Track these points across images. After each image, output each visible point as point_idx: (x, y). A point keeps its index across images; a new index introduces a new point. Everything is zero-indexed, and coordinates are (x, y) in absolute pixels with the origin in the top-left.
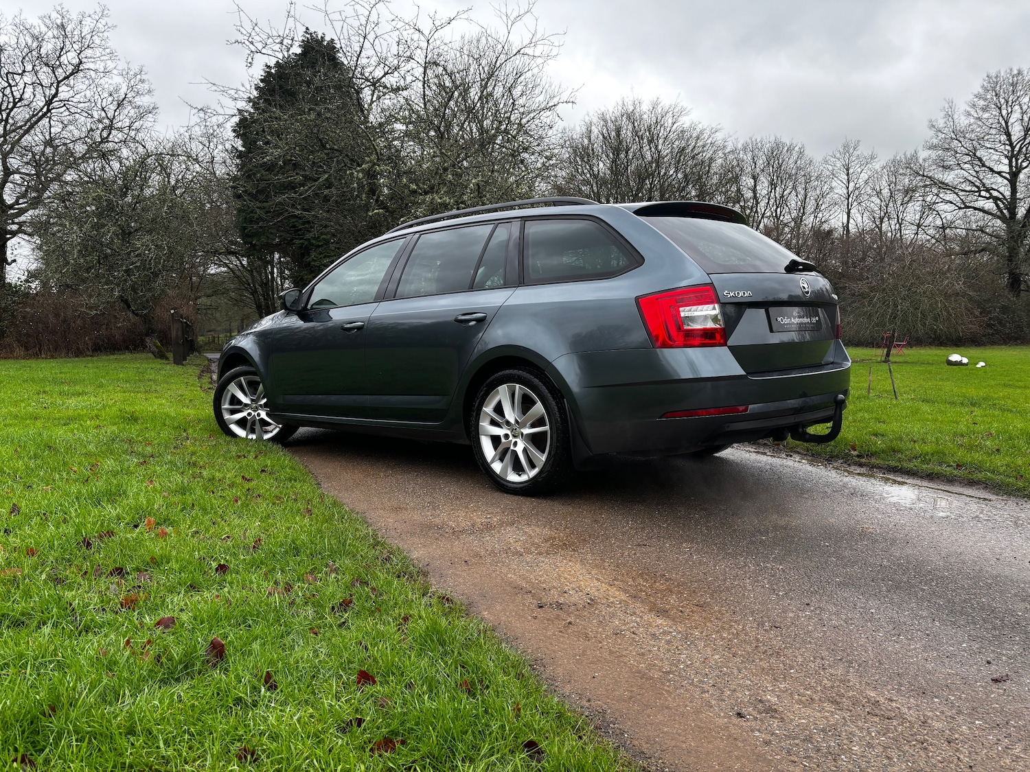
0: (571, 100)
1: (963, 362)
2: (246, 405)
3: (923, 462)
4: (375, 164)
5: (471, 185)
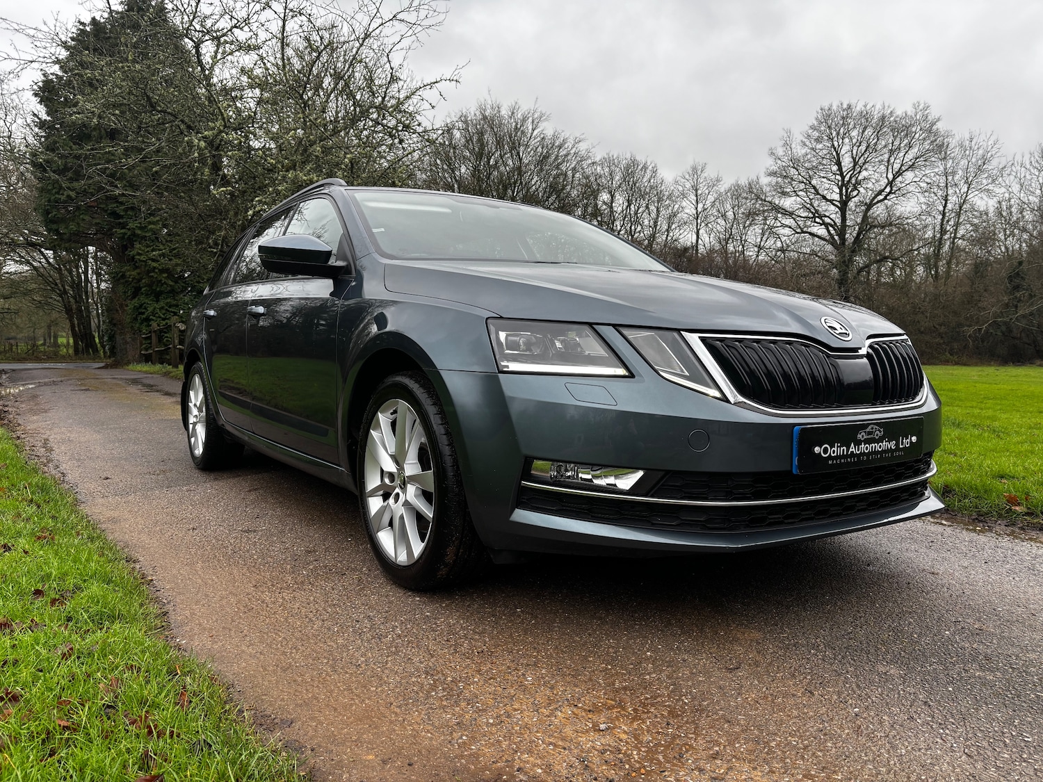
0: (455, 79)
4: (221, 132)
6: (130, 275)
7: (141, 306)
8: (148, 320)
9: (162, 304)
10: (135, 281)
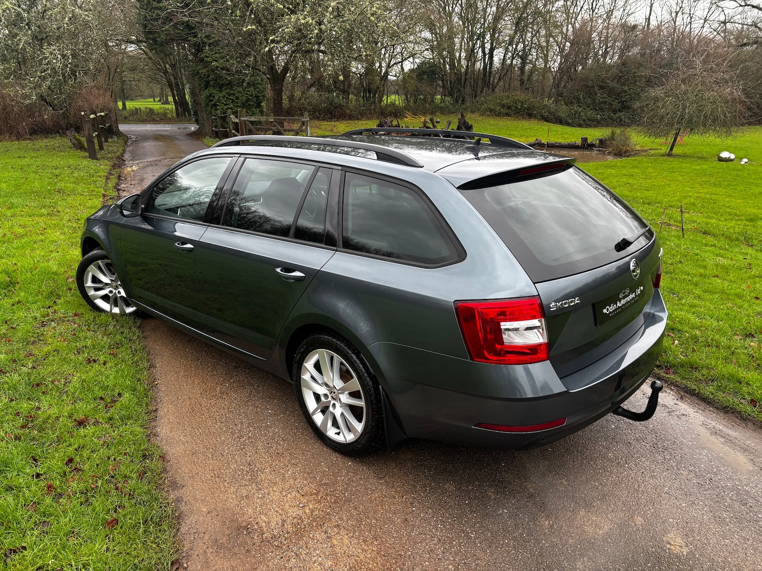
1: (731, 158)
2: (107, 284)
3: (719, 388)
5: (331, 8)
6: (202, 73)
7: (211, 95)
8: (215, 105)
9: (224, 93)
10: (205, 77)
